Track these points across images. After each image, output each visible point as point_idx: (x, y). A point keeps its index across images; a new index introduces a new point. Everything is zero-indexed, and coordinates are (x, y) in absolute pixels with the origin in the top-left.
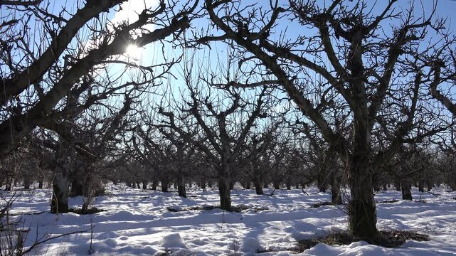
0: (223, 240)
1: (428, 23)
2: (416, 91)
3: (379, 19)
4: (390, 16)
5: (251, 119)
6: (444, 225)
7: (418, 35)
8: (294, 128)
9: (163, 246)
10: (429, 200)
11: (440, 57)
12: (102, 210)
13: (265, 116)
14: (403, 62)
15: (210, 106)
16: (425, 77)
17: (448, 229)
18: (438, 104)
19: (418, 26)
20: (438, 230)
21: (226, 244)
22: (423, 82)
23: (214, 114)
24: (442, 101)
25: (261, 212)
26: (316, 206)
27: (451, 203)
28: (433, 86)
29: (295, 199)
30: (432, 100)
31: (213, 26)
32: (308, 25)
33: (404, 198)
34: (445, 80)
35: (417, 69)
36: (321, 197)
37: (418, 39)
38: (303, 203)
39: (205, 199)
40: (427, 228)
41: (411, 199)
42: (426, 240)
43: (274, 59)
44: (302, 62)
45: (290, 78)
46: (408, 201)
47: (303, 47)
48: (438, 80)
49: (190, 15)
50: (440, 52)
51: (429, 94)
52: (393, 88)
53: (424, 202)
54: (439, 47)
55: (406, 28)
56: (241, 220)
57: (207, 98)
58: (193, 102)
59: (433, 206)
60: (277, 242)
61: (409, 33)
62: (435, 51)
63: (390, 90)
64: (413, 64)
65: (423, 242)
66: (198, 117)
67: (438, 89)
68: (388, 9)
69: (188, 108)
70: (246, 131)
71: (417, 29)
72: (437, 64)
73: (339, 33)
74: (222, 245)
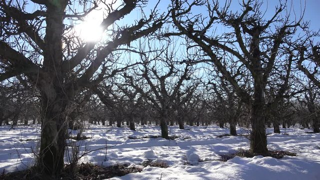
0: (177, 154)
1: (298, 24)
2: (289, 66)
3: (270, 22)
4: (276, 20)
5: (181, 81)
6: (304, 148)
7: (291, 32)
8: (207, 87)
9: (145, 157)
10: (291, 134)
11: (304, 45)
12: (89, 138)
13: (189, 78)
14: (282, 48)
15: (155, 72)
16: (295, 57)
17: (307, 150)
18: (302, 74)
19: (292, 26)
20: (301, 150)
21: (179, 157)
22: (294, 60)
23: (158, 77)
24: (304, 71)
25: (187, 140)
26: (221, 137)
27: (304, 136)
28: (299, 62)
29: (204, 132)
30: (299, 71)
31: (174, 27)
32: (228, 26)
33: (275, 132)
34: (306, 59)
35: (290, 52)
36: (220, 131)
37: (291, 34)
38: (211, 135)
39: (147, 132)
40: (294, 149)
41: (279, 132)
42: (295, 156)
43: (209, 47)
44: (225, 48)
45: (218, 59)
46: (278, 134)
47: (226, 40)
48: (302, 59)
49: (163, 22)
50: (305, 42)
51: (297, 67)
52: (276, 64)
53: (288, 135)
54: (304, 39)
55: (285, 27)
56: (176, 145)
57: (154, 67)
58: (145, 69)
59: (293, 137)
60: (208, 156)
61: (286, 31)
62: (301, 41)
63: (275, 65)
64: (288, 49)
65: (294, 157)
66: (148, 79)
67: (302, 64)
68: (275, 16)
69: (141, 73)
70: (177, 88)
71: (291, 28)
72: (302, 49)
73: (245, 30)
74: (177, 157)
